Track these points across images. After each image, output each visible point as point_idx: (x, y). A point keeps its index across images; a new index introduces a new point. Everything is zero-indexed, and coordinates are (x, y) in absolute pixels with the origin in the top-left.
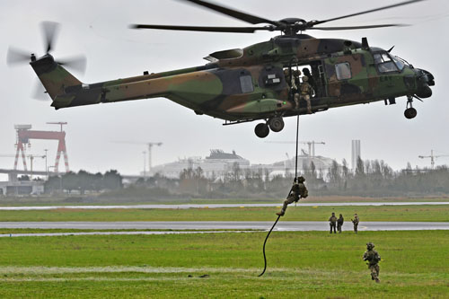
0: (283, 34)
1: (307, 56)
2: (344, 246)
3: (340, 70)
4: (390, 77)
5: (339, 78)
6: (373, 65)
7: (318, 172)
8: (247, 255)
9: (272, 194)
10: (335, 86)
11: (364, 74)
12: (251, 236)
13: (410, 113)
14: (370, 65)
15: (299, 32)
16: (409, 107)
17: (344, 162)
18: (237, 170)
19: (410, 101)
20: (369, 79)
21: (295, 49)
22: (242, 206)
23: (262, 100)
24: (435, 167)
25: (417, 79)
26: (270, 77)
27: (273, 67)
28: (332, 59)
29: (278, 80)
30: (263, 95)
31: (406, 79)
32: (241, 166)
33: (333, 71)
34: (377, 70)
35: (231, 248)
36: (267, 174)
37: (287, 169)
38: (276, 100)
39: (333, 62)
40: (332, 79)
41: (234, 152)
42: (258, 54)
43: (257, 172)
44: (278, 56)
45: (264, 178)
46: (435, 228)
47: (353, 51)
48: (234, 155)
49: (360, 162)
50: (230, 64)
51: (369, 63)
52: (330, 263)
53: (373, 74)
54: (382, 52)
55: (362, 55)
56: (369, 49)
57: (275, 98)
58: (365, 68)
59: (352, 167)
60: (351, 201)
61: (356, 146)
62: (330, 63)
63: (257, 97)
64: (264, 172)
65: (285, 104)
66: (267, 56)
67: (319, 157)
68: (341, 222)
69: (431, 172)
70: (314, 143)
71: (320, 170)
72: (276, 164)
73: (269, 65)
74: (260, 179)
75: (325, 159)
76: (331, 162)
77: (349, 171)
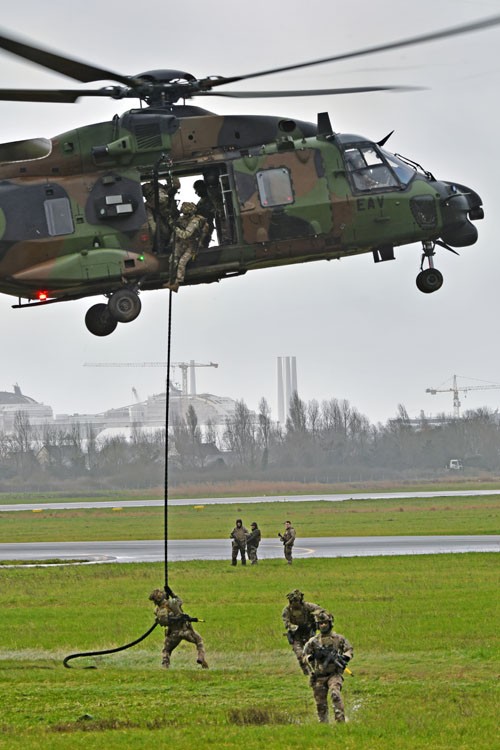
0: (145, 105)
1: (194, 154)
2: (264, 594)
3: (268, 184)
4: (381, 202)
5: (264, 202)
6: (343, 174)
7: (203, 429)
8: (49, 616)
9: (104, 480)
10: (257, 219)
11: (321, 194)
12: (58, 577)
14: (336, 175)
15: (180, 102)
16: (426, 266)
17: (263, 406)
18: (25, 429)
19: (429, 253)
20: (332, 206)
21: (167, 141)
22: (37, 507)
23: (91, 253)
24: (461, 413)
25: (443, 203)
26: (109, 200)
27: (119, 179)
28: (250, 159)
29: (128, 208)
30: (96, 239)
31: (416, 205)
32: (32, 421)
33: (251, 188)
34: (352, 183)
35: (13, 602)
36: (92, 436)
37: (135, 425)
38: (123, 253)
39: (251, 169)
40: (250, 204)
41: (17, 389)
42: (84, 150)
43: (68, 431)
44: (129, 153)
45: (84, 444)
46: (463, 550)
47: (298, 143)
48: (17, 396)
49: (296, 406)
50: (24, 172)
51: (332, 167)
52: (232, 631)
53: (342, 192)
54: (364, 145)
55: (317, 151)
56: (333, 139)
57: (122, 247)
58: (324, 181)
59: (279, 417)
60: (279, 493)
61: (289, 369)
62: (245, 170)
63: (81, 246)
64: (84, 433)
65: (144, 260)
66: (104, 154)
67: (206, 396)
68: (254, 541)
69: (454, 423)
70: (193, 365)
71: (209, 424)
72: (111, 414)
73: (109, 174)
74: (77, 447)
75: (219, 401)
76: (233, 408)
77: (273, 427)
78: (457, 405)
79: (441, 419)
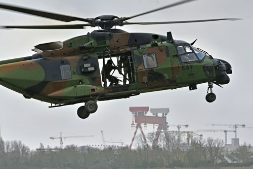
0: (100, 29)
1: (119, 48)
3: (147, 59)
4: (191, 67)
5: (146, 66)
6: (177, 56)
10: (143, 73)
13: (211, 98)
14: (174, 56)
15: (114, 28)
16: (209, 92)
19: (210, 87)
20: (172, 68)
21: (108, 42)
23: (78, 86)
25: (216, 67)
26: (85, 66)
27: (89, 57)
28: (140, 50)
29: (93, 69)
30: (80, 81)
31: (206, 68)
33: (141, 61)
34: (180, 59)
38: (91, 86)
39: (141, 54)
40: (140, 67)
42: (76, 46)
44: (93, 47)
47: (159, 44)
50: (52, 55)
51: (172, 53)
53: (176, 63)
54: (185, 44)
55: (167, 47)
56: (173, 42)
57: (90, 84)
58: (169, 58)
62: (138, 54)
63: (74, 83)
65: (98, 89)
66: (83, 48)
73: (86, 55)
78: (62, 143)
79: (56, 149)
